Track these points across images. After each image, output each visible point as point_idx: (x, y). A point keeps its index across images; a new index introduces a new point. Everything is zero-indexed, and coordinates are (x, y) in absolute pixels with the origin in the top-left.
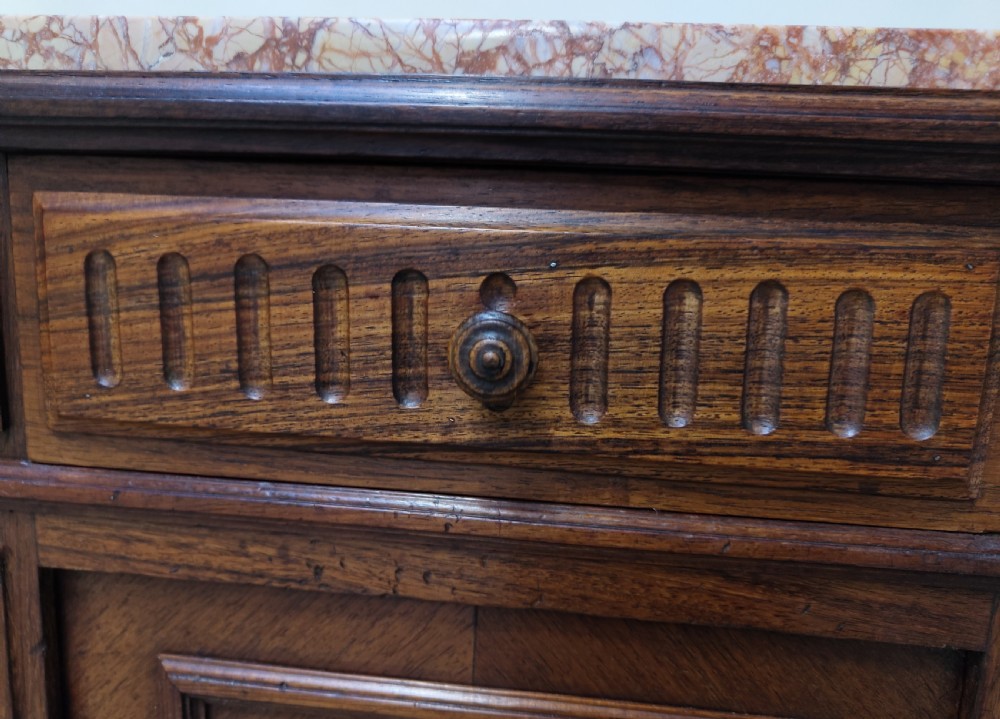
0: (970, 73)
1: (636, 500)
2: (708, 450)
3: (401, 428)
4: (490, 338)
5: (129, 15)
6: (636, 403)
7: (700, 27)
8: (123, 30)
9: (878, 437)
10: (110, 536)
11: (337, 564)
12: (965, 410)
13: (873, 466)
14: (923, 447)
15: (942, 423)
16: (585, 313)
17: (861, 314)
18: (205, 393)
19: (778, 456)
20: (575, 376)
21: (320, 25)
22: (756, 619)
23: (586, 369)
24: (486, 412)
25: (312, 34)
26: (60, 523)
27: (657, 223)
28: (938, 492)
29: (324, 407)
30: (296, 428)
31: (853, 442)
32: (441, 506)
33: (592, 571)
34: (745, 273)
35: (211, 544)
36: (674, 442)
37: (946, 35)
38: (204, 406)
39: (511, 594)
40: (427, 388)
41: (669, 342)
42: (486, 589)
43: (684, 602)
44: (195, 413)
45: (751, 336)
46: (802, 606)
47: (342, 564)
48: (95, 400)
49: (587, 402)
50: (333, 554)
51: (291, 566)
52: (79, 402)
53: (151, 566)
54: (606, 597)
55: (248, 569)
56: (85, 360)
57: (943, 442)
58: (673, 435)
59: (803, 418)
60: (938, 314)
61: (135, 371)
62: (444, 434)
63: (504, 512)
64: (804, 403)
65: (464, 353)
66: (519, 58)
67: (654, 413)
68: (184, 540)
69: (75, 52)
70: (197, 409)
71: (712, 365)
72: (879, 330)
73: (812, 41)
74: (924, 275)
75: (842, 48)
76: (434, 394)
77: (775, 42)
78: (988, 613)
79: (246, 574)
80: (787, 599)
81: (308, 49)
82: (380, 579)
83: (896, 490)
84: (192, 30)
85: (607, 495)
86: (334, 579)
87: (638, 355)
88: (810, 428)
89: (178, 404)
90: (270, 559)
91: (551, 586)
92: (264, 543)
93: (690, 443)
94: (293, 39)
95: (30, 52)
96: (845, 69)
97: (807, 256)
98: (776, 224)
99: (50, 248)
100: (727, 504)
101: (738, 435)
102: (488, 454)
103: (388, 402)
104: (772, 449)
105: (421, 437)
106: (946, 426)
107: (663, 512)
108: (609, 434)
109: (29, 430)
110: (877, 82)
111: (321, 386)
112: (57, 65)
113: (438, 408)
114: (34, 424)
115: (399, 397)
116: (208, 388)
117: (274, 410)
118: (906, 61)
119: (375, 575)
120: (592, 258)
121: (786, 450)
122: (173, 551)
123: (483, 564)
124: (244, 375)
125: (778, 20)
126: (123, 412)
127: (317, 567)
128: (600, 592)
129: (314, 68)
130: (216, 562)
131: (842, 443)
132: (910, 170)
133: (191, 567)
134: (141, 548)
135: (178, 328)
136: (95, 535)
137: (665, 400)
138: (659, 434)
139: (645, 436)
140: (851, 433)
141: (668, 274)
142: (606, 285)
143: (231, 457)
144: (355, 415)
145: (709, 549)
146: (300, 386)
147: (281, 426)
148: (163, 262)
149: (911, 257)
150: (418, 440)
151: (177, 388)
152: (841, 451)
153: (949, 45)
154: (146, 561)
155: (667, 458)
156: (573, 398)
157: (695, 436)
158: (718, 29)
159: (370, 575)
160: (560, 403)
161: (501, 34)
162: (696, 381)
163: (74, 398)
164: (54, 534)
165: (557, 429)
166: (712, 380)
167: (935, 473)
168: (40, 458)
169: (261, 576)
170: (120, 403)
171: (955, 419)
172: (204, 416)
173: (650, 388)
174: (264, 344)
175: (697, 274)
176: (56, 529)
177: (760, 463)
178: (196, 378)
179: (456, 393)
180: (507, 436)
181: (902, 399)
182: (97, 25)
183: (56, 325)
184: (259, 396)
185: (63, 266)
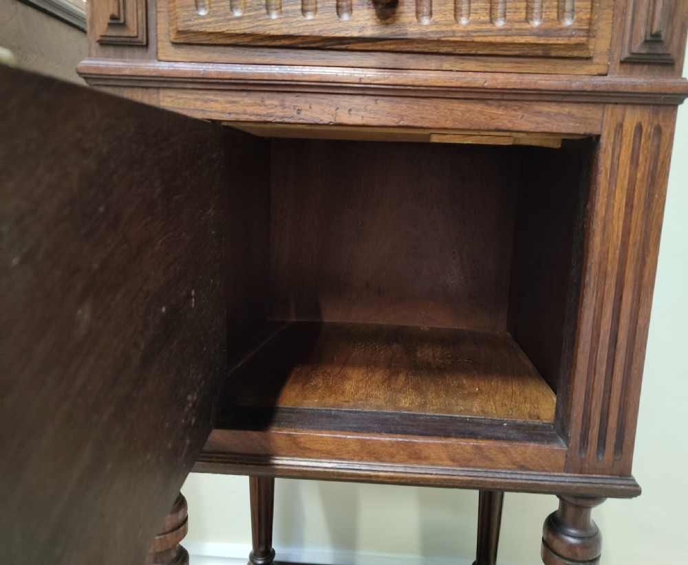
1: (446, 66)
2: (476, 34)
3: (342, 29)
6: (445, 13)
9: (548, 25)
10: (197, 99)
11: (308, 108)
12: (584, 10)
13: (547, 38)
14: (567, 29)
15: (575, 17)
18: (250, 16)
19: (506, 36)
20: (418, 2)
22: (500, 124)
24: (378, 20)
26: (172, 94)
28: (576, 54)
29: (305, 21)
30: (292, 32)
31: (539, 28)
32: (356, 72)
33: (426, 104)
35: (247, 101)
36: (461, 31)
38: (249, 22)
39: (389, 118)
40: (351, 10)
42: (378, 117)
43: (468, 117)
44: (245, 26)
46: (521, 117)
47: (310, 108)
48: (196, 22)
49: (423, 16)
50: (306, 102)
51: (285, 110)
52: (188, 23)
53: (217, 114)
54: (432, 117)
55: (264, 112)
57: (577, 26)
58: (461, 28)
59: (516, 18)
61: (216, 7)
62: (360, 32)
63: (386, 73)
64: (517, 9)
67: (452, 18)
68: (234, 99)
70: (246, 24)
76: (355, 12)
78: (601, 115)
79: (264, 115)
80: (514, 113)
82: (328, 114)
83: (558, 53)
85: (432, 64)
86: (306, 115)
88: (520, 22)
89: (237, 22)
90: (276, 106)
91: (407, 113)
92: (272, 99)
93: (468, 31)
100: (486, 66)
101: (489, 26)
102: (379, 43)
103: (334, 17)
104: (503, 33)
105: (349, 34)
106: (577, 18)
107: (457, 71)
108: (433, 28)
109: (160, 45)
111: (304, 11)
113: (357, 19)
114: (163, 41)
115: (339, 15)
116: (251, 14)
117: (282, 23)
119: (325, 112)
121: (510, 32)
122: (228, 105)
123: (376, 103)
124: (268, 7)
126: (209, 28)
127: (298, 110)
128: (431, 115)
130: (250, 110)
131: (533, 28)
133: (237, 114)
134: (213, 105)
136: (190, 99)
137: (457, 12)
138: (455, 28)
139: (448, 29)
140: (537, 23)
143: (259, 53)
144: (319, 24)
145: (478, 85)
146: (294, 11)
147: (285, 31)
150: (348, 36)
151: (237, 13)
152: (532, 32)
154: (214, 112)
155: (458, 39)
156: (417, 13)
157: (470, 28)
159: (324, 112)
160: (411, 15)
162: (470, 3)
163: (186, 21)
164: (169, 100)
165: (410, 27)
167: (574, 41)
168: (164, 58)
169: (271, 116)
170: (209, 23)
171: (581, 15)
172: (249, 28)
173: (451, 6)
176: (170, 97)
177: (499, 39)
178: (245, 9)
179: (366, 12)
180: (388, 32)
181: (558, 7)
184: (276, 16)
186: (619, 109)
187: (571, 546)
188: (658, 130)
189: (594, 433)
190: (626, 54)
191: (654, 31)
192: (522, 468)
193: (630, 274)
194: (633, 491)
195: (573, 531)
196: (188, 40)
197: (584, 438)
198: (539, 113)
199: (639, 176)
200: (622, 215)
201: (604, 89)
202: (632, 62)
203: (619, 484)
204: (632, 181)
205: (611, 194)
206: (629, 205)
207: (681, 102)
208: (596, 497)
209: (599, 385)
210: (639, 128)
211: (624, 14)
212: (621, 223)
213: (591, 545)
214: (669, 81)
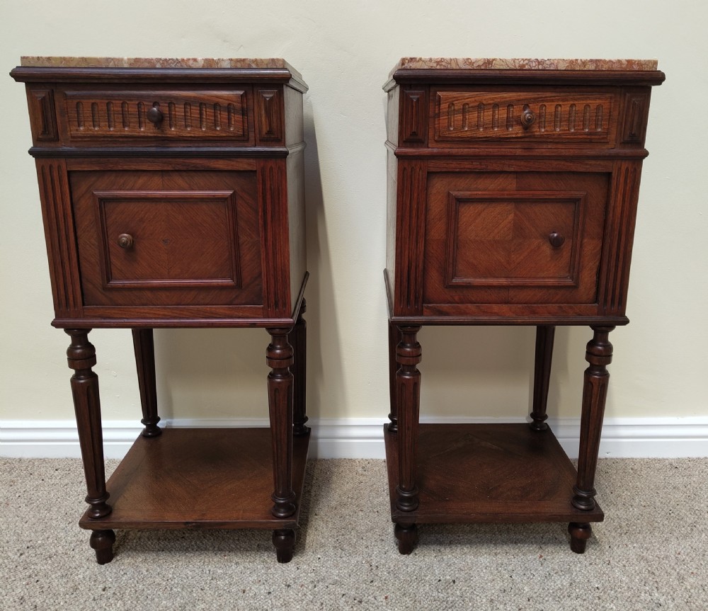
0: (605, 67)
1: (549, 146)
2: (563, 135)
3: (508, 134)
4: (528, 115)
6: (550, 127)
8: (456, 60)
9: (591, 131)
12: (606, 125)
13: (591, 136)
14: (599, 132)
15: (602, 128)
16: (541, 111)
17: (588, 109)
18: (470, 130)
19: (575, 136)
21: (494, 60)
23: (541, 122)
25: (492, 62)
26: (434, 161)
27: (554, 94)
28: (602, 141)
29: (494, 131)
30: (488, 136)
31: (587, 132)
34: (569, 103)
35: (465, 163)
37: (601, 60)
38: (470, 133)
40: (513, 126)
41: (556, 116)
44: (468, 134)
45: (570, 114)
48: (448, 133)
49: (542, 127)
51: (482, 166)
55: (473, 168)
56: (447, 125)
57: (603, 131)
58: (557, 133)
59: (579, 128)
60: (601, 108)
61: (457, 126)
62: (516, 135)
64: (579, 125)
65: (524, 117)
66: (530, 66)
67: (553, 129)
69: (446, 65)
71: (563, 119)
72: (591, 111)
73: (579, 61)
74: (598, 102)
75: (584, 63)
76: (514, 128)
77: (573, 62)
81: (492, 64)
83: (596, 141)
84: (470, 61)
87: (550, 118)
88: (580, 130)
89: (465, 132)
90: (478, 165)
94: (489, 62)
95: (437, 65)
96: (585, 67)
97: (579, 99)
98: (575, 94)
99: (441, 102)
101: (568, 132)
103: (506, 130)
104: (574, 134)
105: (511, 136)
108: (546, 133)
109: (429, 141)
110: (590, 69)
111: (493, 127)
112: (442, 67)
113: (515, 130)
114: (431, 140)
115: (508, 129)
117: (484, 132)
118: (595, 65)
120: (543, 101)
121: (576, 134)
122: (457, 165)
123: (520, 162)
124: (478, 126)
125: (573, 58)
126: (454, 135)
127: (487, 166)
129: (493, 68)
130: (467, 166)
131: (585, 132)
132: (596, 84)
135: (465, 118)
137: (555, 126)
138: (554, 133)
139: (552, 133)
140: (587, 130)
141: (555, 103)
142: (545, 105)
144: (499, 132)
145: (563, 154)
146: (489, 127)
147: (485, 135)
148: (464, 105)
149: (595, 99)
151: (465, 129)
152: (585, 134)
153: (601, 62)
155: (556, 137)
156: (539, 127)
157: (561, 133)
158: (564, 60)
160: (537, 128)
161: (526, 62)
162: (560, 122)
163: (444, 132)
165: (536, 133)
166: (563, 122)
167: (601, 137)
168: (432, 147)
170: (454, 133)
171: (604, 127)
172: (470, 135)
173: (553, 124)
174: (482, 120)
175: (561, 103)
176: (432, 162)
177: (572, 137)
178: (469, 127)
179: (518, 127)
180: (527, 135)
181: (595, 124)
182: (451, 59)
183: (441, 118)
184: (481, 130)
185: (444, 106)
186: (619, 162)
187: (599, 350)
188: (635, 169)
189: (609, 298)
190: (622, 140)
191: (633, 132)
192: (579, 315)
193: (624, 229)
194: (625, 322)
195: (601, 343)
196: (443, 140)
197: (606, 300)
198: (587, 164)
199: (628, 188)
200: (621, 204)
201: (613, 154)
202: (625, 144)
203: (621, 319)
204: (625, 190)
205: (616, 195)
206: (624, 201)
207: (644, 158)
208: (612, 327)
209: (612, 277)
210: (627, 169)
211: (622, 125)
212: (620, 208)
213: (608, 349)
214: (639, 151)
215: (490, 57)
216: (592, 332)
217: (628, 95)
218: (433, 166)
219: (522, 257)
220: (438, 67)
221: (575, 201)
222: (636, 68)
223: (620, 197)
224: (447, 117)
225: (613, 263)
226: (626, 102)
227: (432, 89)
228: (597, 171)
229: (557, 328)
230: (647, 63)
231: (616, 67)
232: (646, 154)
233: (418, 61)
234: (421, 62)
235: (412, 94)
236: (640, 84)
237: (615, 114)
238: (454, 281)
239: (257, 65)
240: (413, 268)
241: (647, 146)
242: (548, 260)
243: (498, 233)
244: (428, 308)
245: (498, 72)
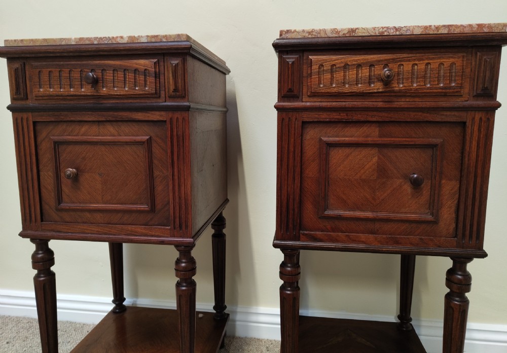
0: (457, 30)
1: (408, 100)
2: (420, 90)
3: (370, 90)
4: (387, 72)
5: (326, 28)
6: (408, 83)
7: (415, 26)
8: (325, 31)
9: (446, 86)
10: (316, 114)
12: (459, 80)
13: (446, 90)
14: (453, 86)
15: (456, 83)
16: (399, 70)
17: (442, 67)
18: (338, 87)
20: (398, 79)
21: (357, 29)
22: (428, 119)
23: (400, 79)
24: (384, 86)
25: (356, 30)
26: (307, 113)
27: (410, 55)
28: (456, 94)
29: (358, 87)
30: (353, 91)
31: (442, 87)
32: (375, 103)
33: (400, 113)
34: (424, 62)
35: (334, 114)
37: (453, 25)
38: (338, 89)
39: (386, 119)
40: (374, 83)
41: (413, 73)
42: (382, 118)
43: (416, 117)
44: (335, 90)
45: (426, 71)
46: (436, 116)
47: (357, 116)
48: (319, 89)
49: (400, 83)
50: (356, 114)
51: (348, 117)
52: (316, 89)
56: (317, 83)
57: (456, 85)
58: (414, 88)
59: (434, 83)
60: (454, 66)
61: (326, 84)
62: (377, 90)
64: (434, 81)
65: (384, 74)
66: (388, 32)
67: (411, 84)
69: (317, 34)
71: (420, 76)
72: (445, 69)
73: (433, 27)
74: (452, 60)
75: (437, 28)
76: (376, 84)
77: (427, 28)
78: (466, 115)
81: (355, 32)
83: (450, 94)
84: (336, 30)
85: (403, 99)
87: (408, 75)
88: (435, 85)
89: (333, 89)
90: (344, 116)
91: (393, 117)
92: (343, 113)
93: (417, 89)
94: (353, 31)
95: (309, 35)
96: (438, 31)
97: (433, 59)
98: (429, 54)
99: (313, 64)
100: (422, 100)
101: (424, 87)
102: (384, 93)
103: (368, 86)
104: (430, 89)
105: (373, 91)
107: (412, 102)
108: (404, 88)
109: (303, 96)
110: (443, 32)
111: (357, 84)
112: (313, 36)
113: (376, 86)
114: (305, 95)
115: (370, 85)
117: (349, 88)
118: (447, 29)
120: (401, 61)
121: (432, 89)
123: (382, 114)
124: (344, 83)
125: (427, 24)
126: (324, 91)
127: (353, 117)
128: (402, 117)
129: (356, 35)
130: (335, 117)
132: (448, 45)
133: (330, 119)
134: (321, 116)
135: (333, 77)
136: (313, 114)
137: (412, 82)
138: (411, 88)
139: (409, 88)
140: (442, 85)
141: (412, 63)
142: (403, 65)
144: (363, 88)
145: (420, 106)
146: (354, 84)
147: (350, 91)
148: (332, 66)
149: (450, 58)
151: (333, 86)
152: (440, 88)
153: (453, 27)
155: (413, 91)
156: (398, 83)
157: (417, 87)
158: (419, 26)
159: (362, 117)
160: (396, 84)
161: (385, 29)
162: (417, 79)
165: (395, 88)
166: (420, 78)
167: (455, 90)
168: (305, 101)
169: (343, 119)
170: (323, 89)
171: (458, 82)
173: (410, 80)
174: (347, 78)
175: (417, 62)
177: (428, 91)
178: (336, 84)
179: (379, 83)
180: (387, 90)
181: (449, 79)
182: (320, 30)
183: (313, 77)
184: (347, 86)
185: (315, 67)
186: (473, 112)
187: (459, 279)
188: (488, 119)
189: (468, 232)
190: (475, 94)
191: (485, 86)
192: (439, 247)
193: (479, 172)
194: (484, 255)
195: (459, 273)
196: (314, 95)
197: (464, 235)
198: (443, 115)
199: (482, 136)
200: (475, 150)
201: (467, 106)
202: (477, 96)
203: (479, 252)
204: (479, 138)
205: (471, 142)
206: (478, 146)
207: (497, 109)
208: (470, 259)
209: (469, 214)
210: (481, 119)
211: (474, 80)
212: (475, 153)
213: (467, 278)
214: (492, 102)
215: (354, 26)
216: (451, 262)
217: (479, 54)
218: (307, 116)
219: (385, 194)
220: (310, 36)
221: (432, 146)
222: (486, 30)
223: (474, 143)
224: (318, 76)
225: (470, 202)
226: (478, 60)
227: (305, 54)
228: (452, 121)
229: (418, 257)
230: (497, 26)
231: (467, 30)
232: (499, 105)
233: (293, 32)
234: (295, 33)
235: (288, 58)
236: (490, 44)
237: (468, 70)
238: (326, 213)
239: (167, 39)
240: (291, 200)
241: (499, 98)
242: (410, 197)
243: (364, 173)
244: (303, 234)
245: (360, 38)
